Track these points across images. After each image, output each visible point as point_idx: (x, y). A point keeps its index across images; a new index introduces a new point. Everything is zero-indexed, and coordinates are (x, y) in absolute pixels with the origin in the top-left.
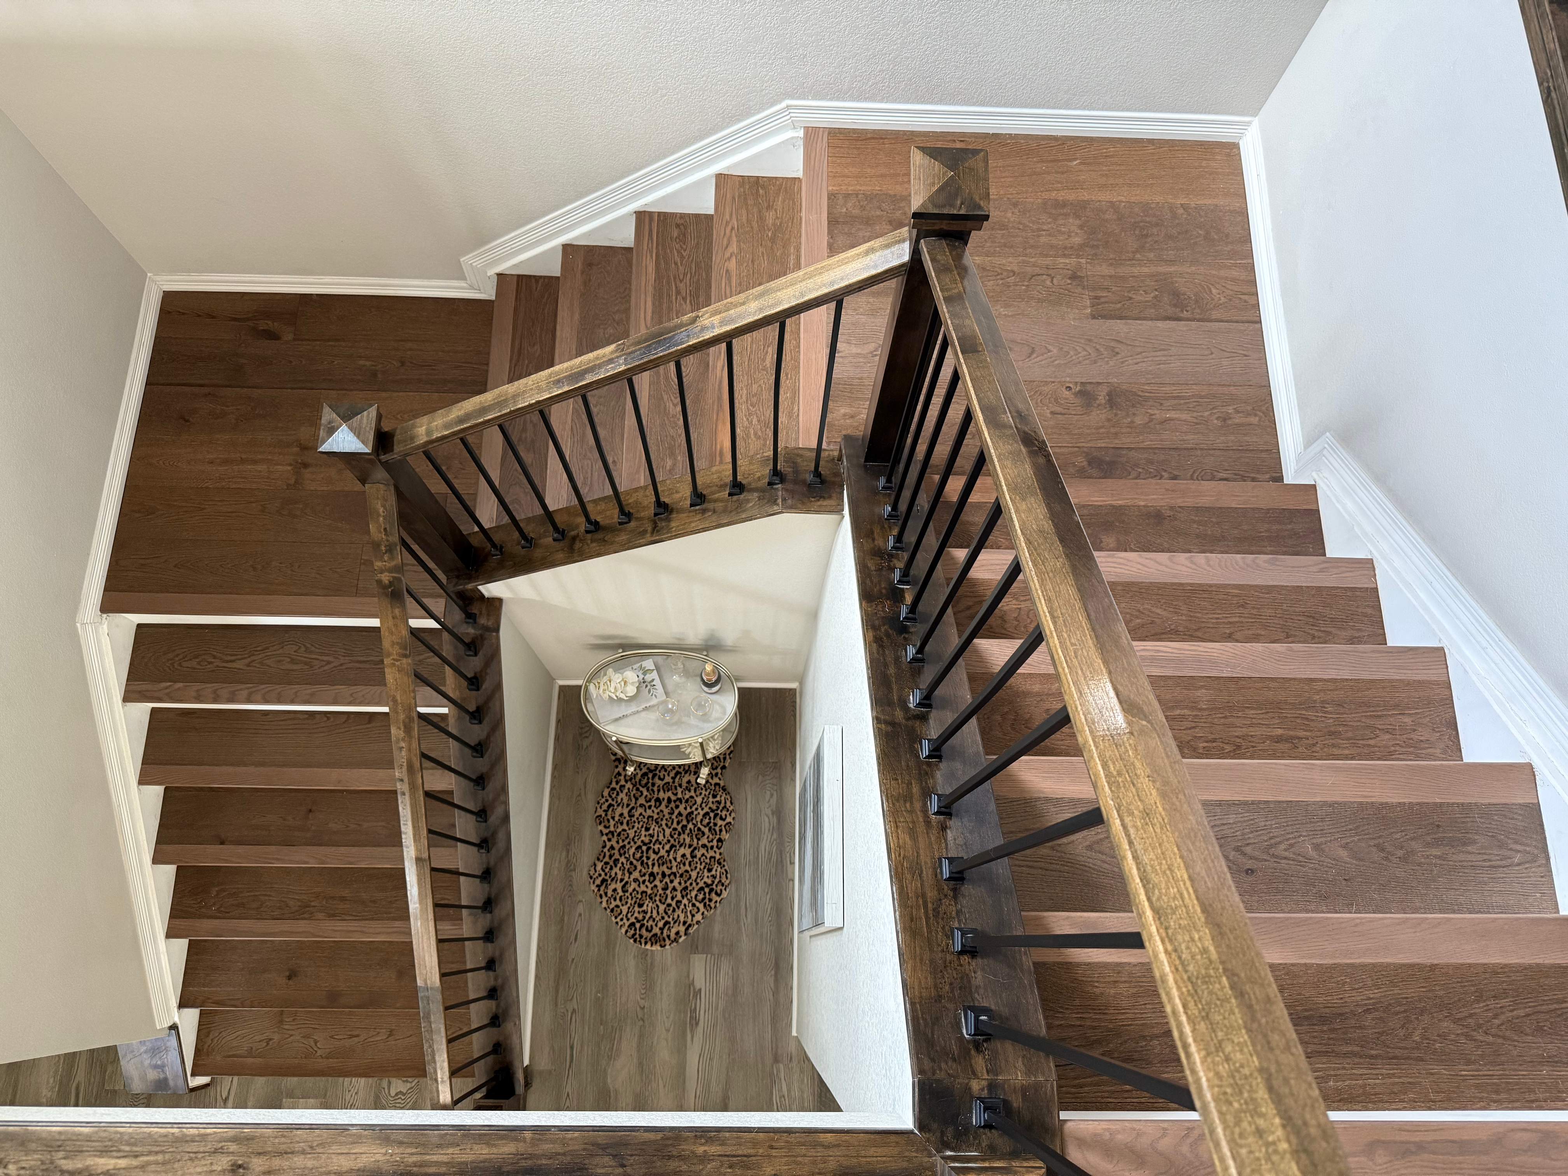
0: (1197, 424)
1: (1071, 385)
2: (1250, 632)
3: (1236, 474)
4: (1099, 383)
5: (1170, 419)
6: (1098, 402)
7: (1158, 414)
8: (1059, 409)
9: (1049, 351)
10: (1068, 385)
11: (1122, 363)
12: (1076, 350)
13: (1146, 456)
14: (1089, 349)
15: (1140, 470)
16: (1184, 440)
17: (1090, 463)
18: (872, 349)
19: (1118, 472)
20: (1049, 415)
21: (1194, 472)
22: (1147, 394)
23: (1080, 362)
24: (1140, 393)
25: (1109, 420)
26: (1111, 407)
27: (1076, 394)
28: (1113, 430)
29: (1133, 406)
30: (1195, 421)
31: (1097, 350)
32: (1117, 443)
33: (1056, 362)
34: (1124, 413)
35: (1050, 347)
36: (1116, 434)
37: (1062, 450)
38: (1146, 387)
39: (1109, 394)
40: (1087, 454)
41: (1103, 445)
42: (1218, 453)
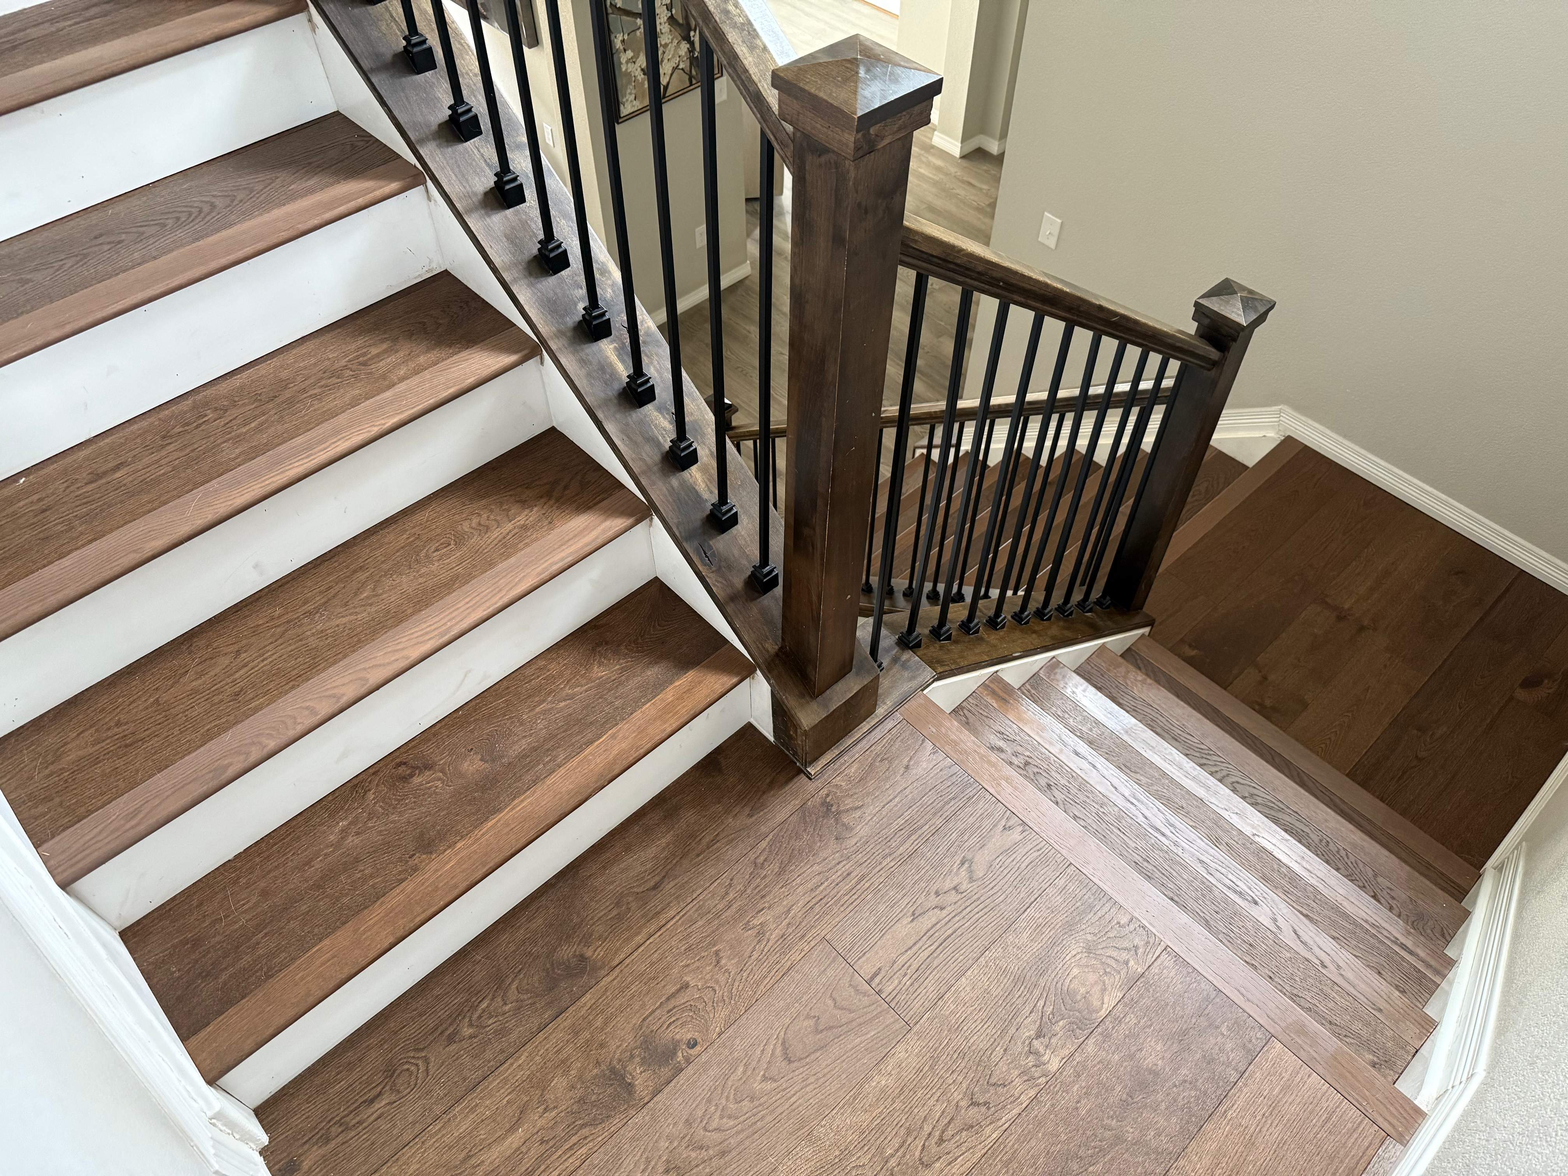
0: (468, 1157)
1: (691, 1052)
2: (212, 673)
3: (360, 1123)
4: (657, 1092)
5: (512, 1129)
6: (638, 1059)
7: (537, 1120)
8: (682, 999)
9: (765, 1079)
10: (698, 1048)
11: (648, 1161)
12: (730, 1117)
13: (513, 1036)
14: (716, 1136)
15: (507, 1008)
16: (473, 1110)
17: (582, 958)
18: (974, 867)
19: (536, 978)
20: (687, 978)
21: (427, 1071)
22: (574, 1139)
23: (709, 1101)
24: (585, 1131)
25: (602, 1046)
26: (613, 1070)
27: (676, 1044)
28: (586, 1035)
29: (582, 1101)
30: (473, 1161)
31: (701, 1148)
32: (567, 1020)
33: (741, 1069)
34: (588, 1076)
35: (769, 1086)
36: (577, 1034)
37: (633, 944)
38: (584, 1150)
39: (629, 1088)
40: (595, 969)
41: (583, 1000)
42: (407, 1137)
